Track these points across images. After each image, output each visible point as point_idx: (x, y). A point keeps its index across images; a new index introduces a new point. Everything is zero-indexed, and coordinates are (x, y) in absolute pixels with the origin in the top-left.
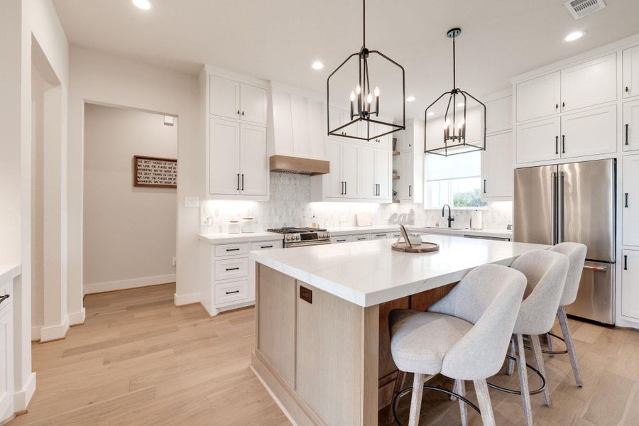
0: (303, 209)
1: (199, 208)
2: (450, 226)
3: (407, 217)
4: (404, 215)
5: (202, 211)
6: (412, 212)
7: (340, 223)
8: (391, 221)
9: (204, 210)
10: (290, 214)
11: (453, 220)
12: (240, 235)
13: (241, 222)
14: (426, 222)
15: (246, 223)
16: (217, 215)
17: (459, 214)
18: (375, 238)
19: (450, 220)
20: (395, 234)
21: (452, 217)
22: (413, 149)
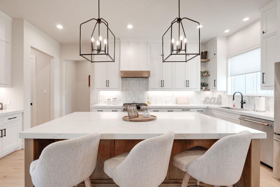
0: (143, 94)
1: (97, 94)
2: (242, 107)
3: (216, 100)
4: (215, 99)
5: (98, 95)
6: (220, 97)
7: (166, 102)
8: (205, 102)
9: (99, 95)
10: (136, 96)
11: (245, 103)
12: (112, 105)
13: (112, 99)
14: (229, 103)
15: (113, 100)
16: (104, 97)
17: (251, 99)
18: (181, 111)
19: (243, 103)
20: (199, 110)
21: (244, 101)
22: (216, 56)
